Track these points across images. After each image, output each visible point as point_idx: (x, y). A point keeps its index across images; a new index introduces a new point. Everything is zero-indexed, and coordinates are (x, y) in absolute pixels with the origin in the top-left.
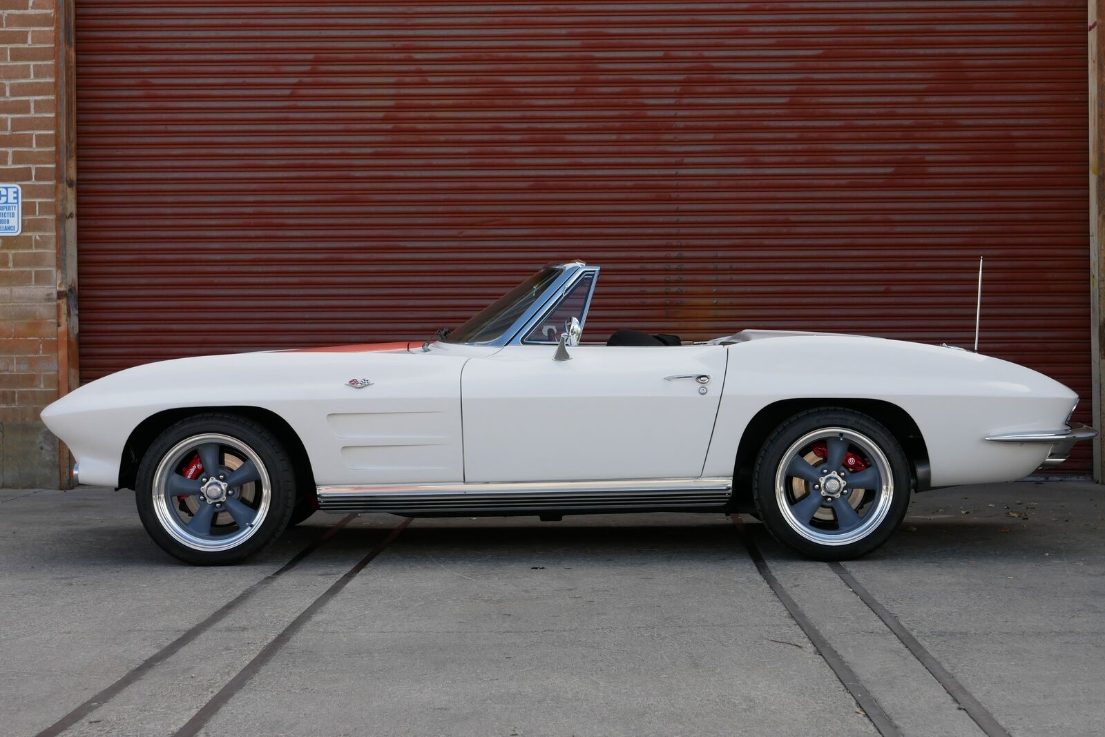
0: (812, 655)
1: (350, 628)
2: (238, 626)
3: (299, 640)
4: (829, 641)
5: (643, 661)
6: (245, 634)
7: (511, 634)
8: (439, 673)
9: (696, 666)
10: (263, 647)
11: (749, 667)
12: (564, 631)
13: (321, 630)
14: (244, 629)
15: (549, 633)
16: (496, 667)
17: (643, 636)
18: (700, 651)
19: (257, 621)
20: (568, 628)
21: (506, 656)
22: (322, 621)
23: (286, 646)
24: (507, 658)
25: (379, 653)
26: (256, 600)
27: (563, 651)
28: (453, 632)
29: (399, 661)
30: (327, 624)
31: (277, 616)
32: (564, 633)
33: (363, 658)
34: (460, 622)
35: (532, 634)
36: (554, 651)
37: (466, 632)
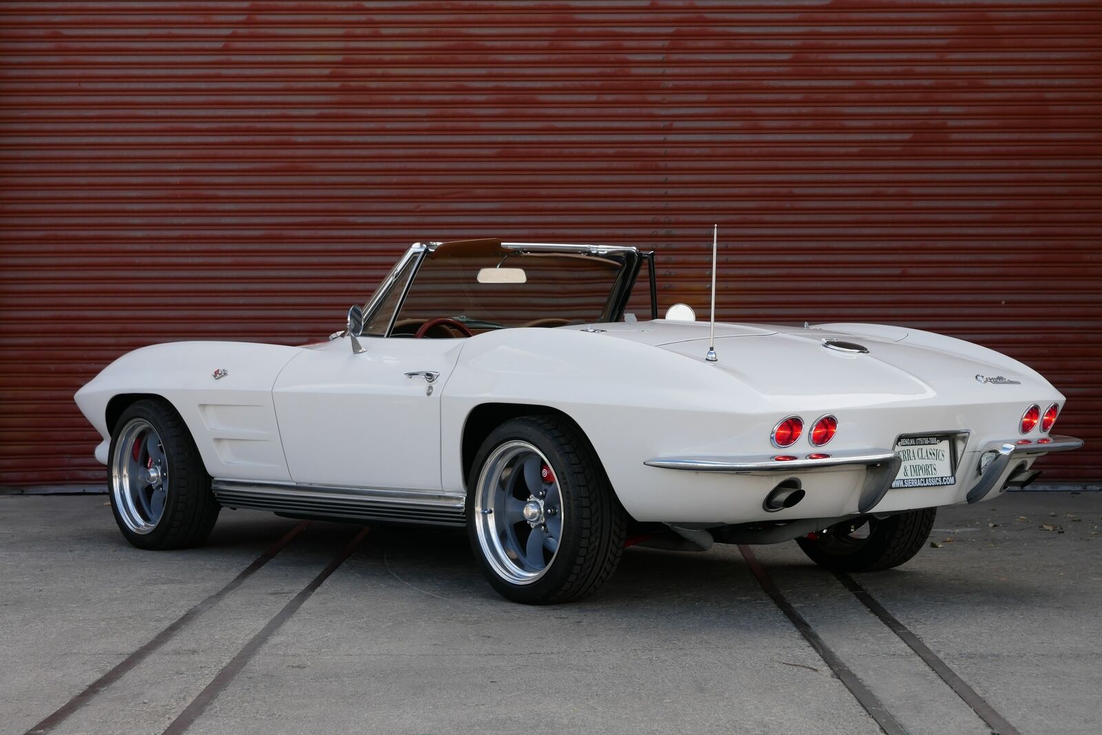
0: (829, 679)
1: (313, 652)
2: (186, 648)
3: (258, 663)
4: (847, 664)
5: (642, 685)
6: (196, 658)
7: (494, 657)
8: (417, 698)
9: (702, 690)
10: (218, 670)
11: (760, 691)
12: (552, 653)
13: (281, 653)
14: (194, 652)
15: (536, 656)
16: (481, 691)
17: (639, 659)
18: (705, 674)
19: (207, 644)
20: (556, 650)
21: (490, 680)
22: (280, 644)
23: (244, 669)
24: (491, 682)
25: (349, 677)
26: (202, 622)
27: (554, 675)
28: (429, 655)
29: (372, 686)
30: (286, 646)
31: (228, 639)
32: (552, 656)
33: (331, 682)
34: (435, 644)
35: (517, 657)
36: (543, 674)
37: (443, 655)
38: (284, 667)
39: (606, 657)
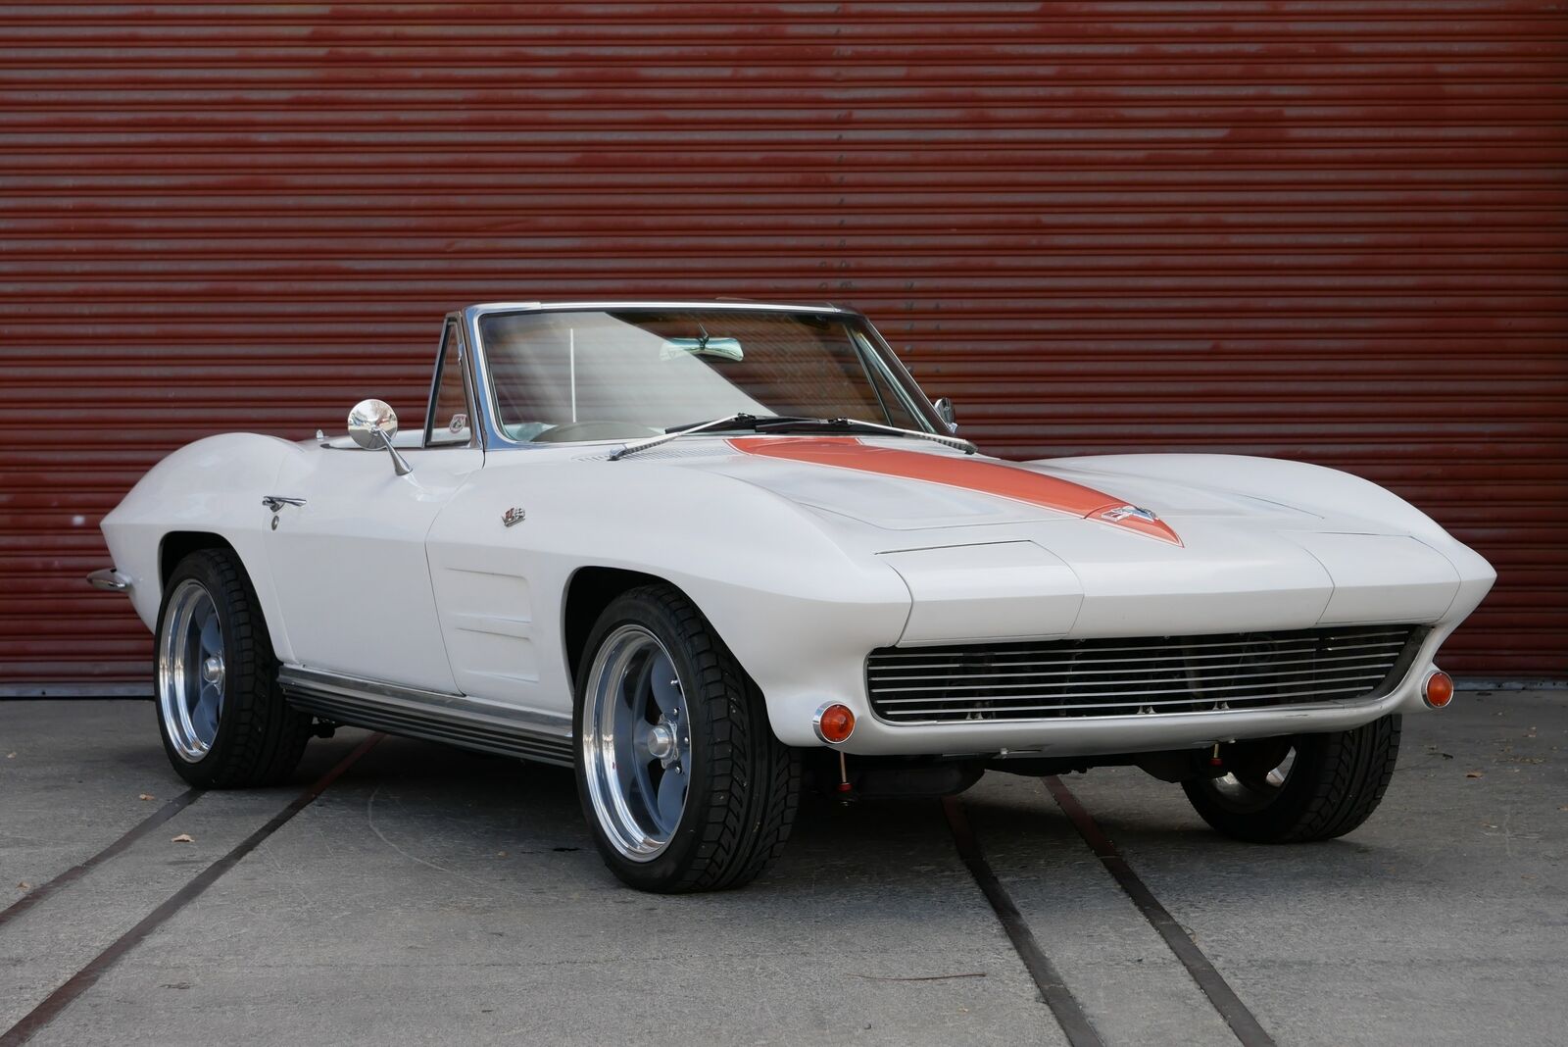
0: (1032, 1004)
1: (210, 961)
2: (6, 956)
3: (112, 982)
4: (1065, 979)
5: (727, 1015)
6: (18, 972)
7: (500, 969)
8: (357, 1039)
9: (821, 1024)
10: (46, 993)
11: (915, 1025)
12: (595, 962)
13: (157, 963)
14: (18, 962)
15: (568, 966)
16: (463, 1027)
17: (734, 970)
18: (832, 997)
19: (43, 948)
20: (602, 956)
21: (483, 1008)
22: (161, 947)
23: (89, 991)
24: (484, 1011)
25: (255, 1004)
26: (46, 910)
27: (588, 998)
28: (396, 965)
29: (289, 1018)
30: (169, 951)
31: (80, 938)
32: (595, 967)
33: (224, 1012)
34: (411, 947)
35: (537, 968)
36: (572, 997)
37: (418, 966)
38: (155, 986)
39: (681, 968)
